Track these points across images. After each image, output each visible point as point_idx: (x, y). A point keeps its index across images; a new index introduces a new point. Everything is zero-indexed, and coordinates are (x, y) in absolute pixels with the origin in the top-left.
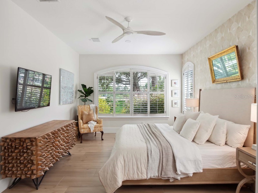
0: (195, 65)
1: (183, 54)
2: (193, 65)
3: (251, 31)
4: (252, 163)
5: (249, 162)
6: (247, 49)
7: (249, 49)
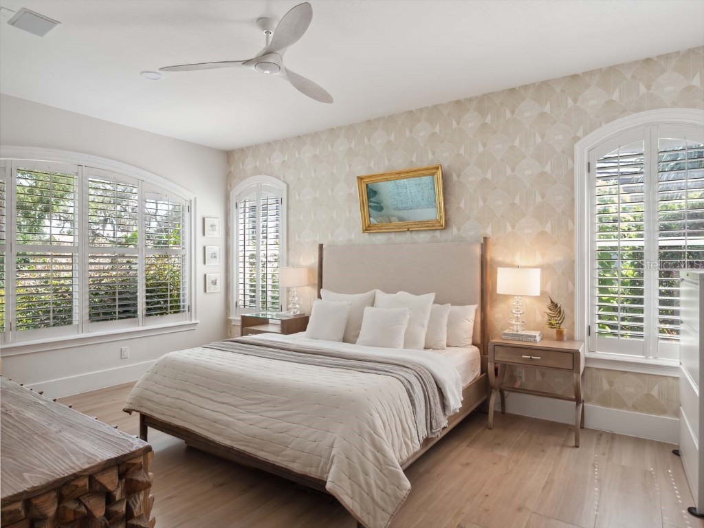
0: (291, 187)
1: (233, 151)
2: (284, 186)
3: (463, 146)
4: (529, 357)
5: (523, 356)
6: (455, 177)
7: (459, 176)
